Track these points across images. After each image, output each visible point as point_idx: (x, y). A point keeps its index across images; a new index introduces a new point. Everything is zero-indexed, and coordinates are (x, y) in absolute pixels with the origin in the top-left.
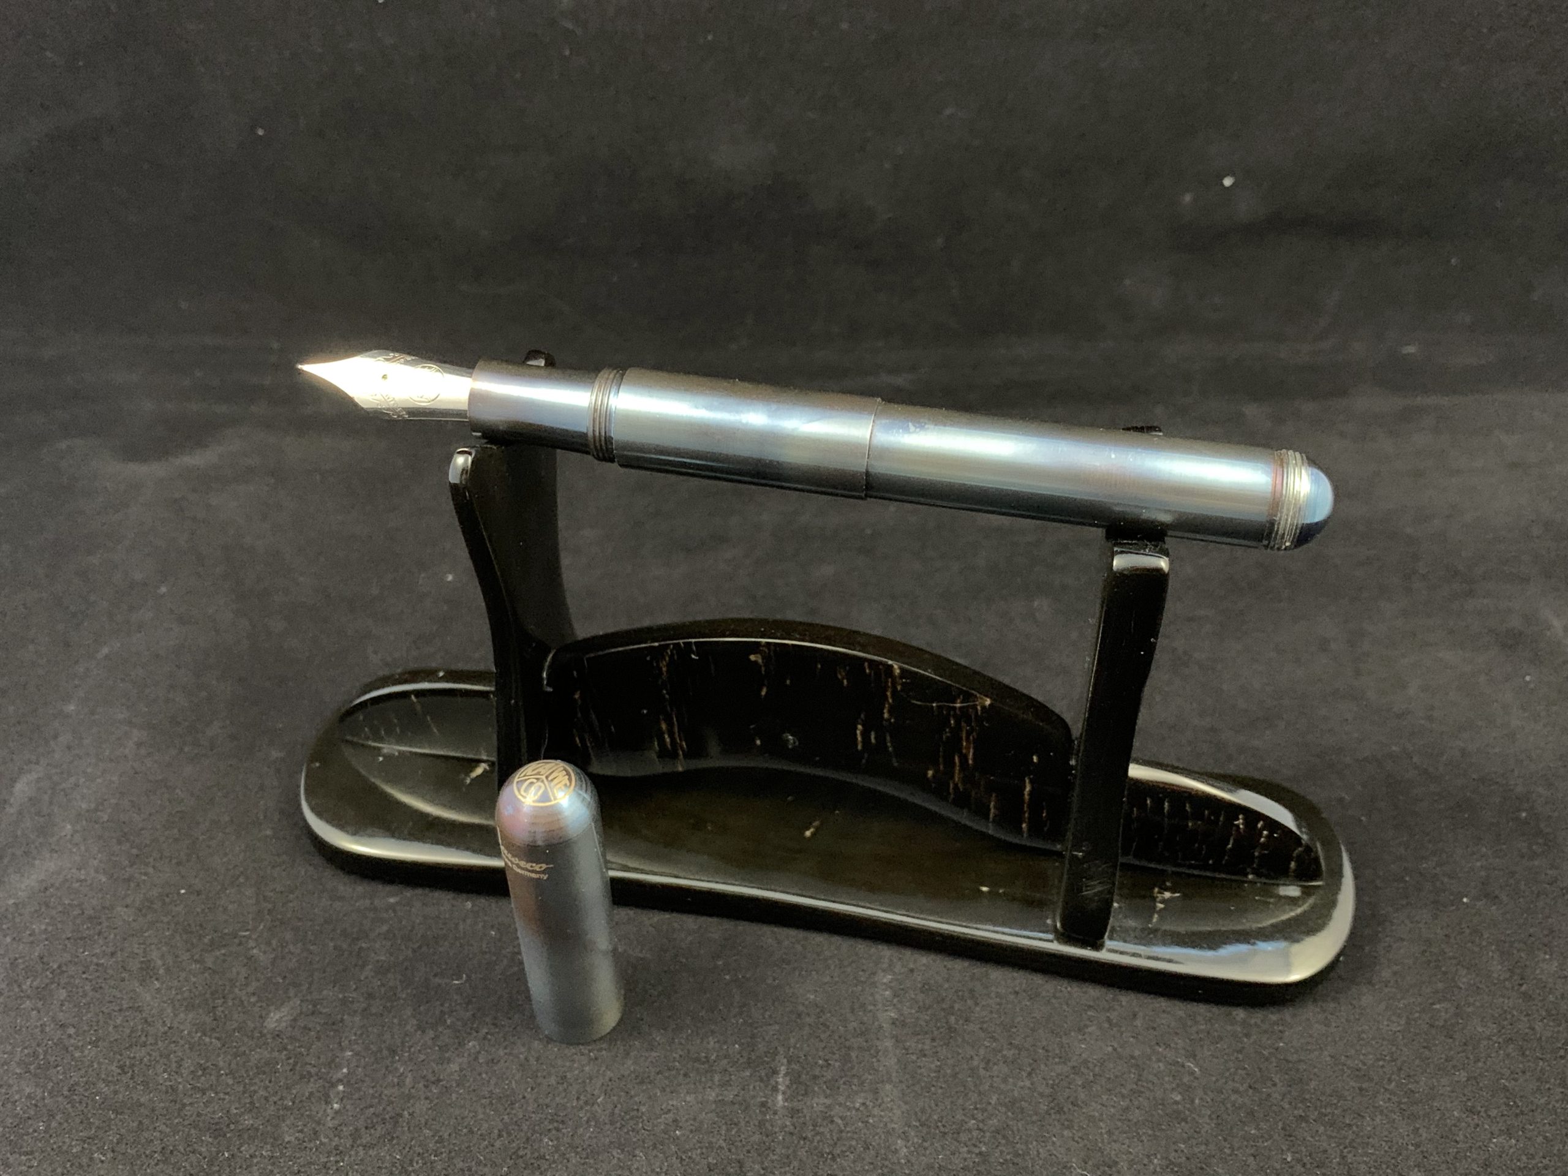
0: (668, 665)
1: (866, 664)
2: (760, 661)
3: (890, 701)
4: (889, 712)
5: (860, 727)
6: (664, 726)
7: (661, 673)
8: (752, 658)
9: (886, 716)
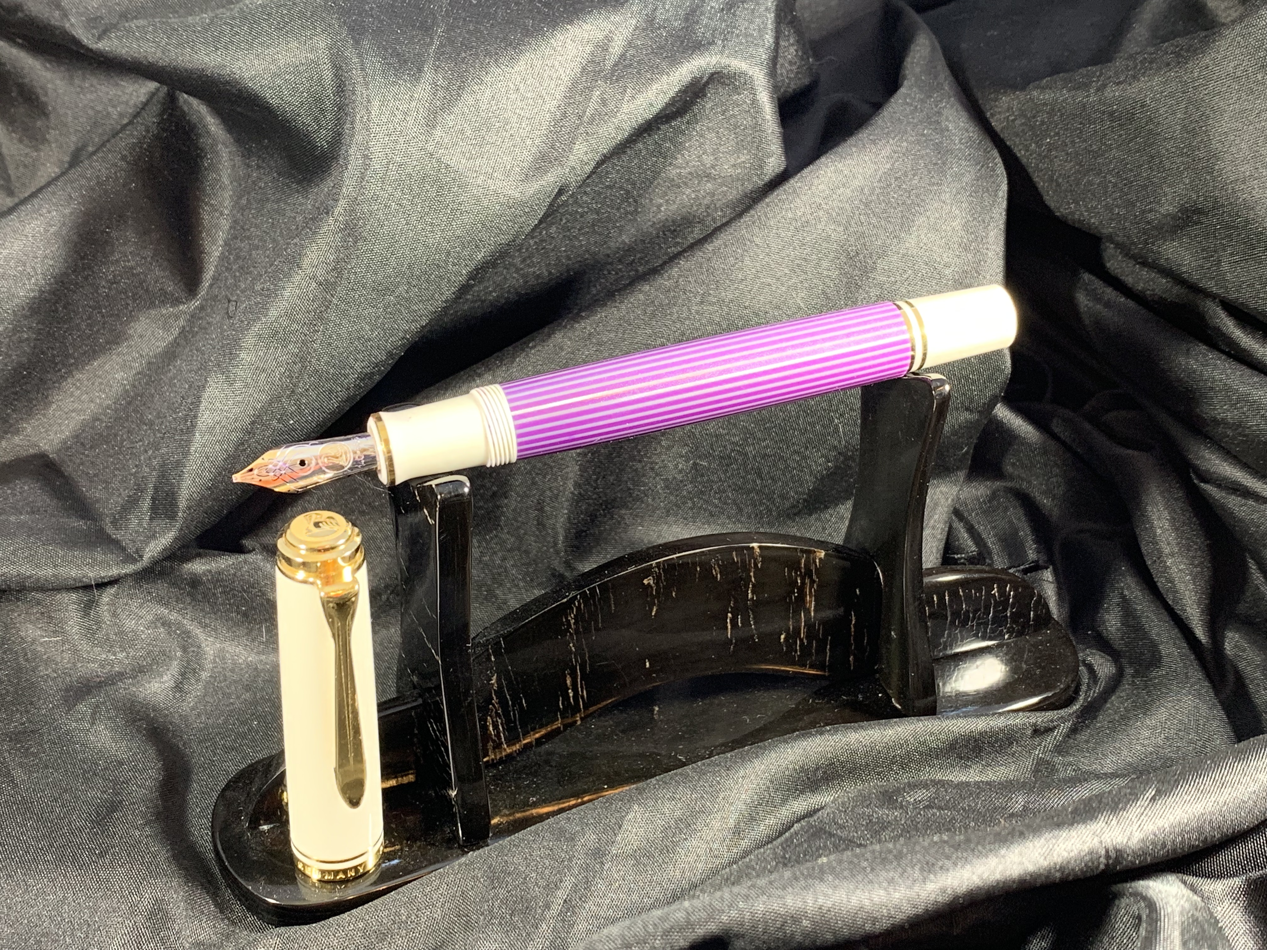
0: (577, 616)
1: (735, 553)
2: (652, 582)
3: (753, 579)
4: (753, 593)
5: (730, 615)
6: (569, 682)
7: (569, 626)
8: (646, 582)
9: (750, 596)
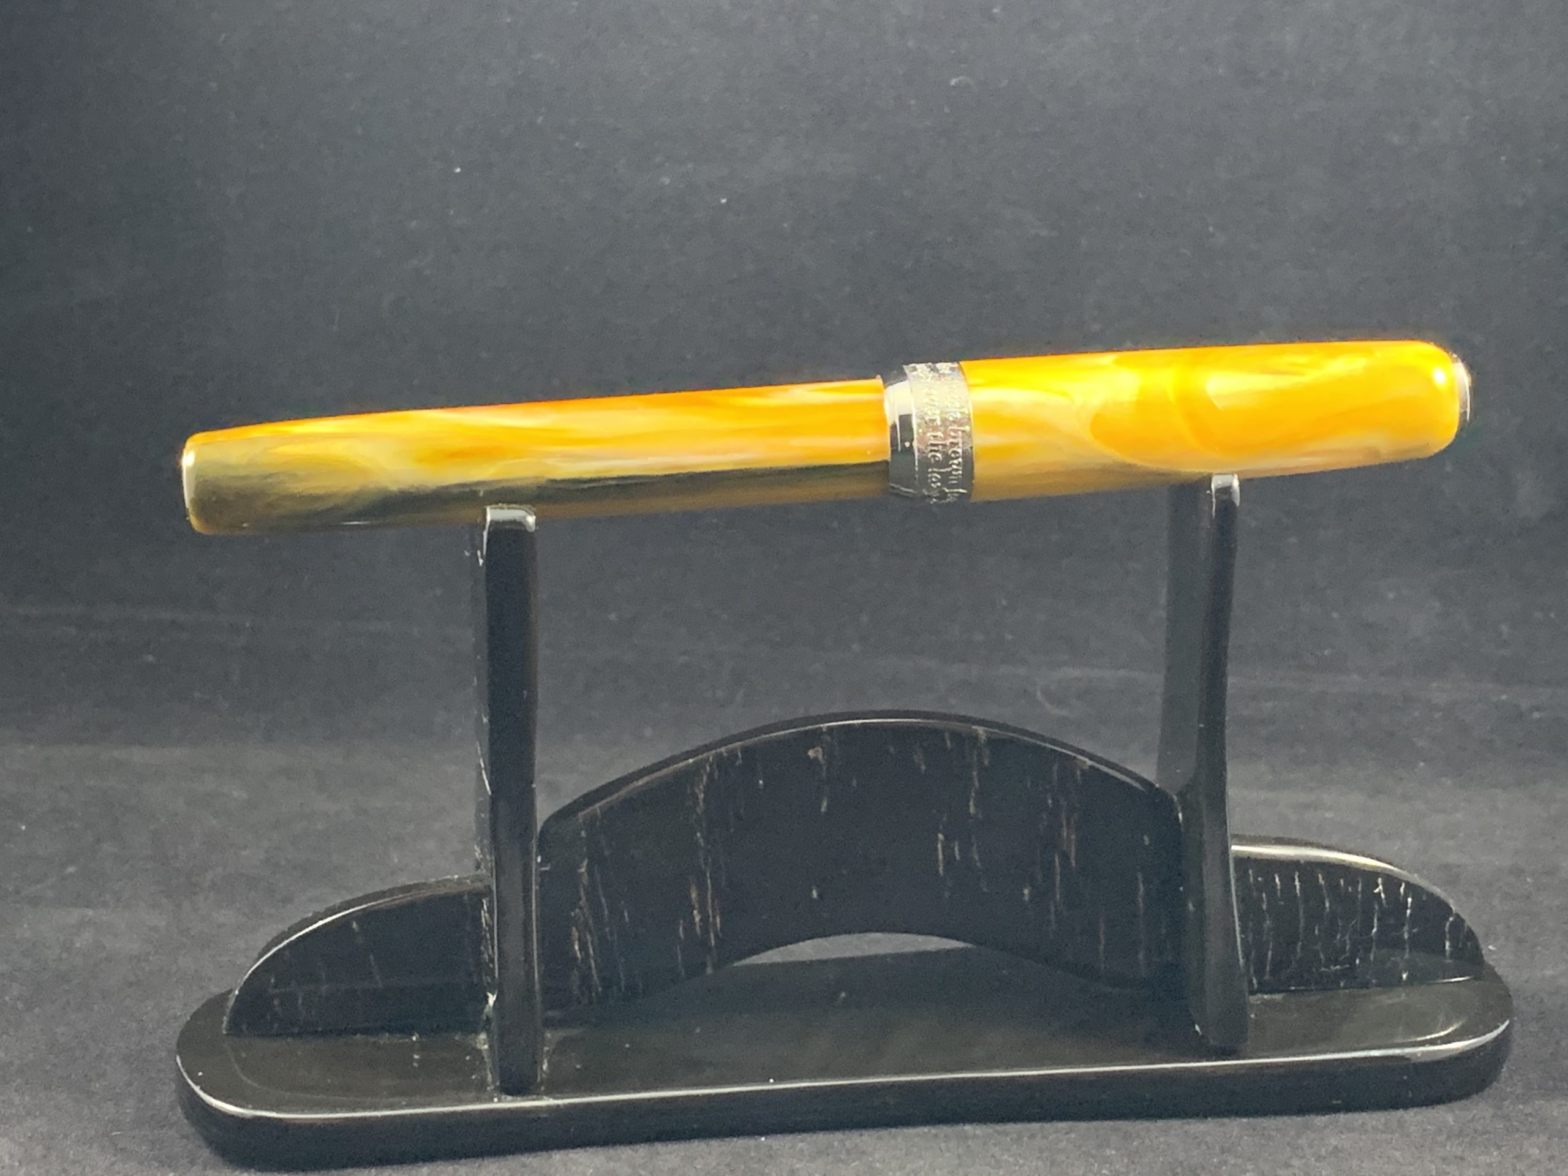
0: (707, 789)
1: (947, 735)
2: (820, 757)
3: (977, 783)
4: (976, 802)
5: (941, 836)
6: (694, 895)
7: (696, 803)
8: (811, 753)
9: (972, 810)
